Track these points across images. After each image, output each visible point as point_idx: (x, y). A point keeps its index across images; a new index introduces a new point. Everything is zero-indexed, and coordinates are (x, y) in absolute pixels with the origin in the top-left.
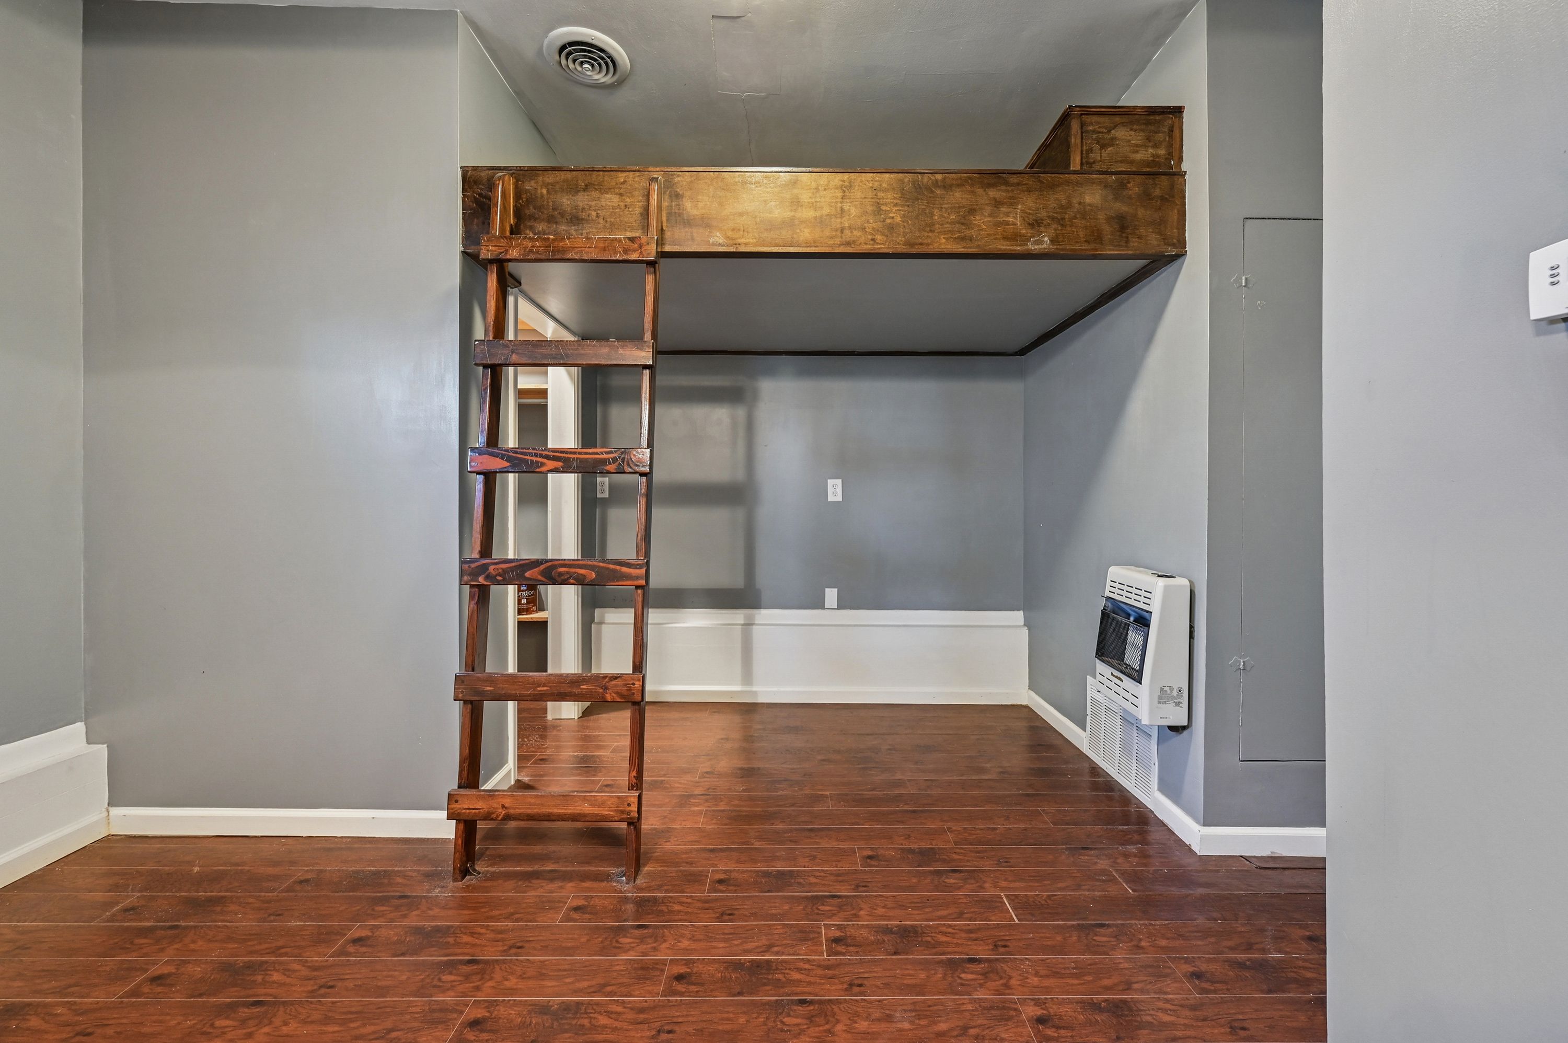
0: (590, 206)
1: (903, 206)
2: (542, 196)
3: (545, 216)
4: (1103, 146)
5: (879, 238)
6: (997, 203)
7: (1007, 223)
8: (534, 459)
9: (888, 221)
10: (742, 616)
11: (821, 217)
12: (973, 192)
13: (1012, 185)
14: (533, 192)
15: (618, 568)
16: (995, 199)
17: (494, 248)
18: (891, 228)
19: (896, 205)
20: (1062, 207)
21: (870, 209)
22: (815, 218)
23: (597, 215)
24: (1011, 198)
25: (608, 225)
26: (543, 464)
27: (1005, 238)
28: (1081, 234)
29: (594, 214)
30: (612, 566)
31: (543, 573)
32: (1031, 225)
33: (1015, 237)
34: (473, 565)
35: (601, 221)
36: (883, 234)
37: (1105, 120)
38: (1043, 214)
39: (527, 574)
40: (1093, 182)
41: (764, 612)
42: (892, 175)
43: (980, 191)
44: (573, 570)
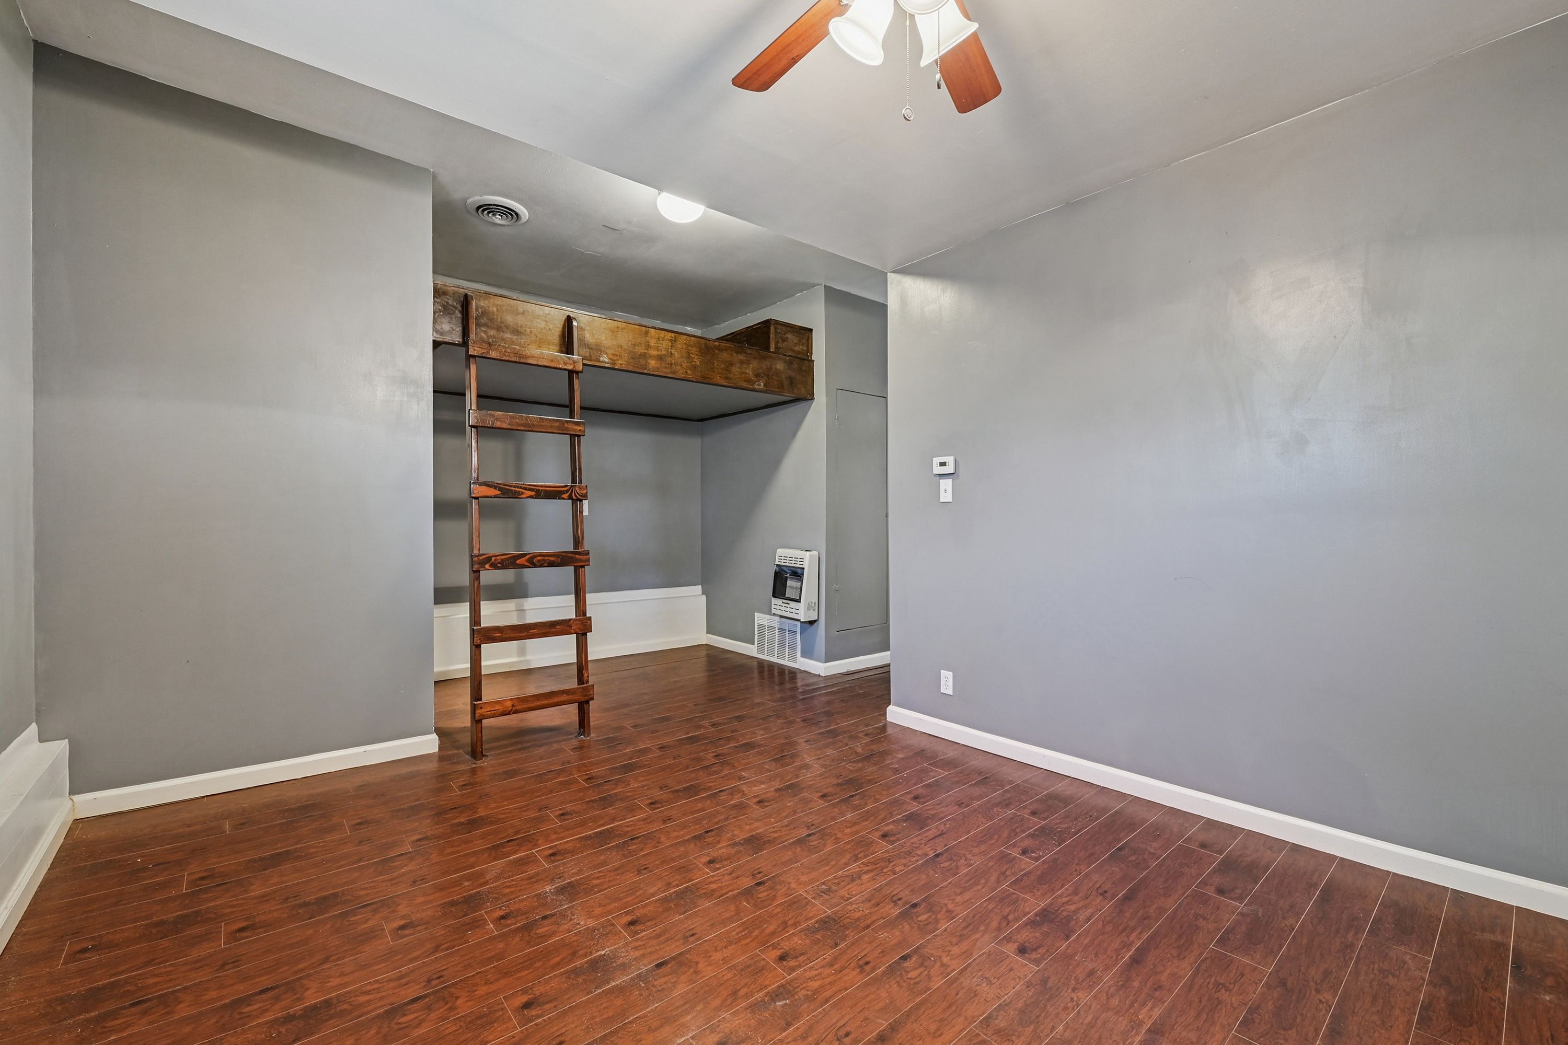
0: (526, 325)
1: (700, 356)
2: (493, 313)
3: (495, 326)
4: (783, 341)
5: (689, 372)
6: (742, 362)
7: (746, 373)
8: (516, 489)
9: (694, 363)
10: (514, 604)
11: (661, 355)
12: (732, 355)
13: (748, 354)
14: (487, 308)
16: (741, 360)
18: (695, 367)
19: (697, 355)
20: (768, 368)
21: (685, 355)
22: (658, 355)
23: (531, 332)
24: (748, 361)
25: (538, 339)
26: (523, 493)
27: (745, 381)
28: (776, 383)
29: (528, 330)
31: (528, 561)
32: (756, 376)
33: (749, 381)
34: (481, 558)
35: (533, 336)
36: (691, 370)
37: (783, 329)
38: (761, 371)
39: (518, 562)
40: (780, 359)
41: (529, 599)
42: (695, 339)
43: (735, 354)
44: (546, 558)
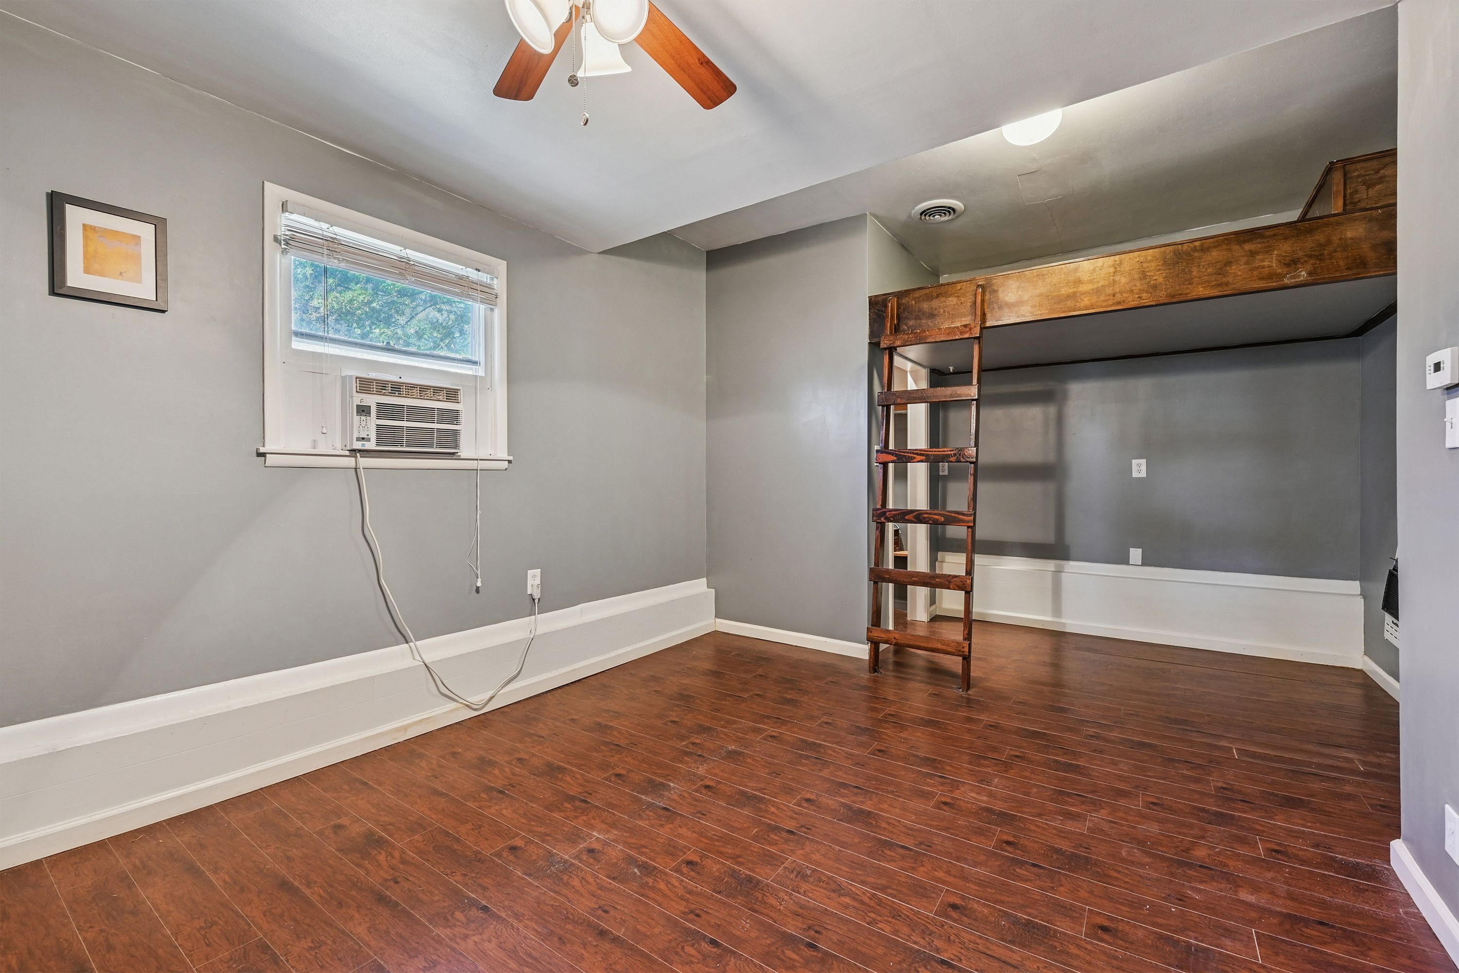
0: (940, 307)
1: (1164, 270)
2: (912, 306)
3: (914, 316)
4: (1370, 186)
5: (1144, 295)
6: (1253, 254)
7: (1263, 267)
8: (909, 455)
9: (1152, 282)
11: (1098, 288)
12: (1230, 250)
13: (1268, 237)
14: (907, 304)
15: (957, 515)
16: (1251, 251)
17: (888, 342)
18: (1155, 287)
19: (1159, 270)
20: (1321, 245)
21: (1136, 276)
22: (1093, 290)
23: (944, 311)
24: (1266, 247)
25: (950, 316)
26: (914, 458)
27: (1261, 279)
28: (1342, 263)
29: (942, 310)
30: (953, 515)
31: (915, 517)
32: (1288, 265)
33: (1271, 276)
34: (878, 512)
35: (946, 314)
36: (1147, 292)
37: (1374, 164)
38: (1301, 254)
39: (906, 518)
40: (1355, 219)
42: (1156, 250)
43: (1236, 247)
44: (932, 516)
